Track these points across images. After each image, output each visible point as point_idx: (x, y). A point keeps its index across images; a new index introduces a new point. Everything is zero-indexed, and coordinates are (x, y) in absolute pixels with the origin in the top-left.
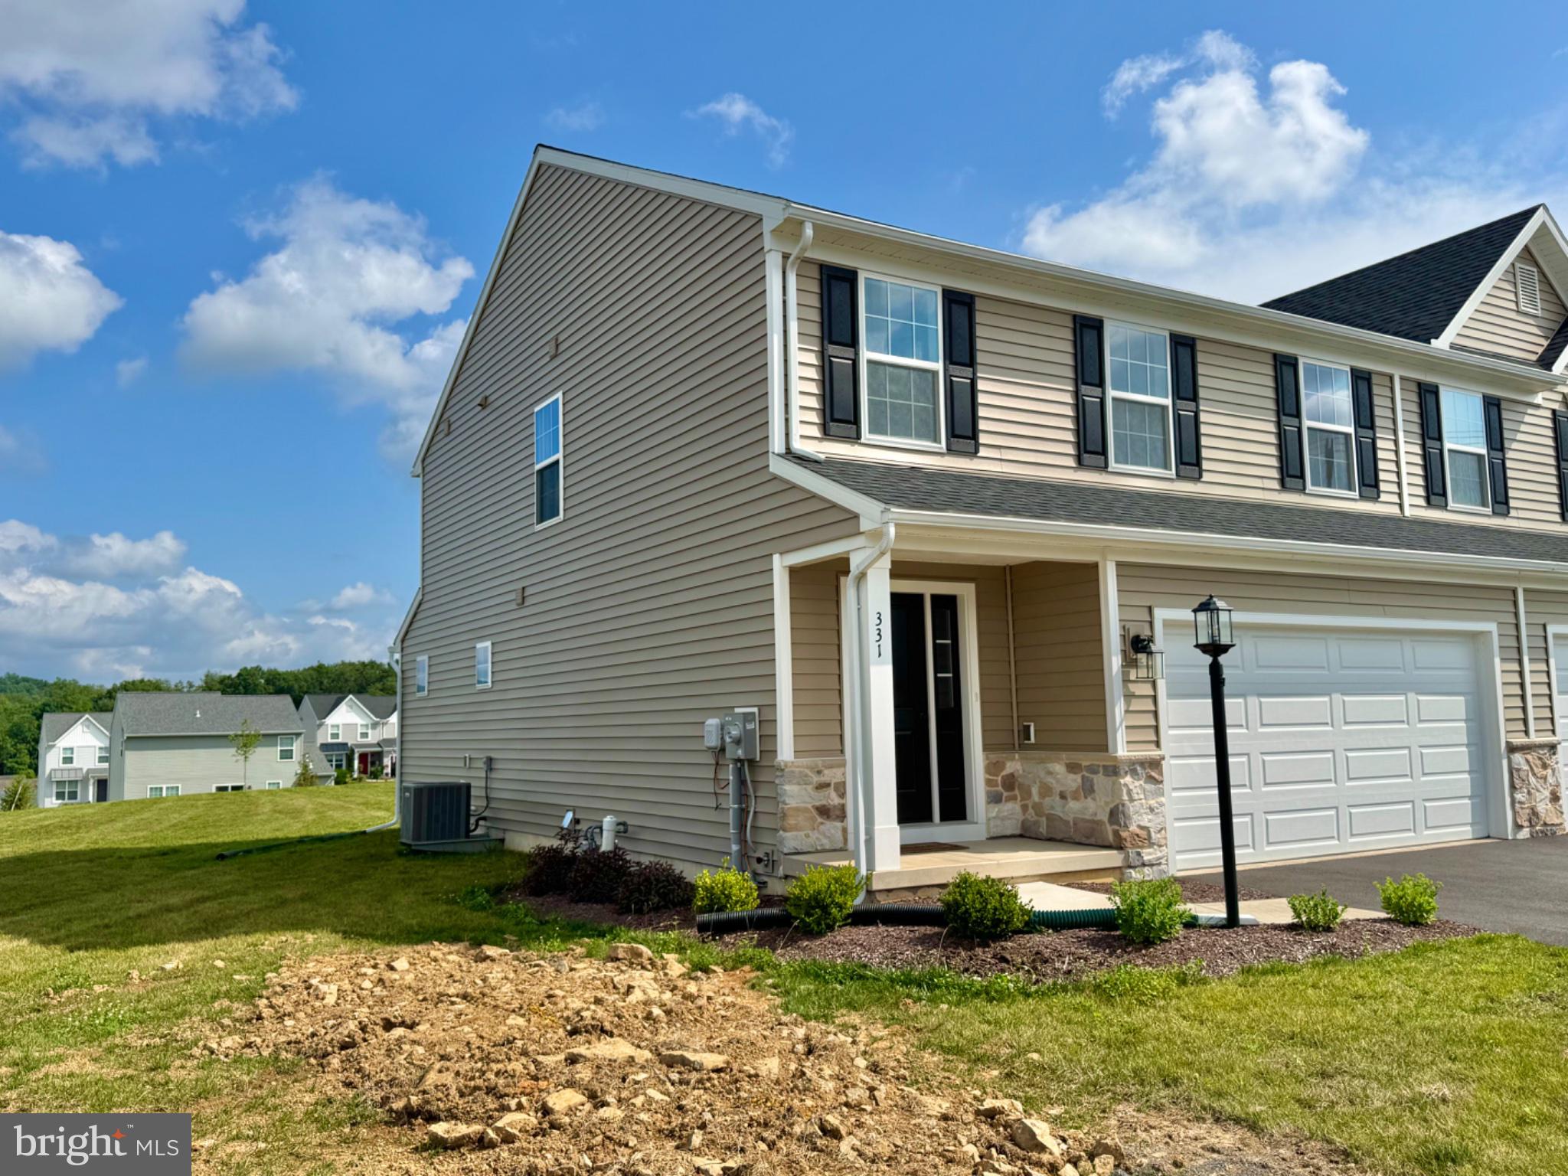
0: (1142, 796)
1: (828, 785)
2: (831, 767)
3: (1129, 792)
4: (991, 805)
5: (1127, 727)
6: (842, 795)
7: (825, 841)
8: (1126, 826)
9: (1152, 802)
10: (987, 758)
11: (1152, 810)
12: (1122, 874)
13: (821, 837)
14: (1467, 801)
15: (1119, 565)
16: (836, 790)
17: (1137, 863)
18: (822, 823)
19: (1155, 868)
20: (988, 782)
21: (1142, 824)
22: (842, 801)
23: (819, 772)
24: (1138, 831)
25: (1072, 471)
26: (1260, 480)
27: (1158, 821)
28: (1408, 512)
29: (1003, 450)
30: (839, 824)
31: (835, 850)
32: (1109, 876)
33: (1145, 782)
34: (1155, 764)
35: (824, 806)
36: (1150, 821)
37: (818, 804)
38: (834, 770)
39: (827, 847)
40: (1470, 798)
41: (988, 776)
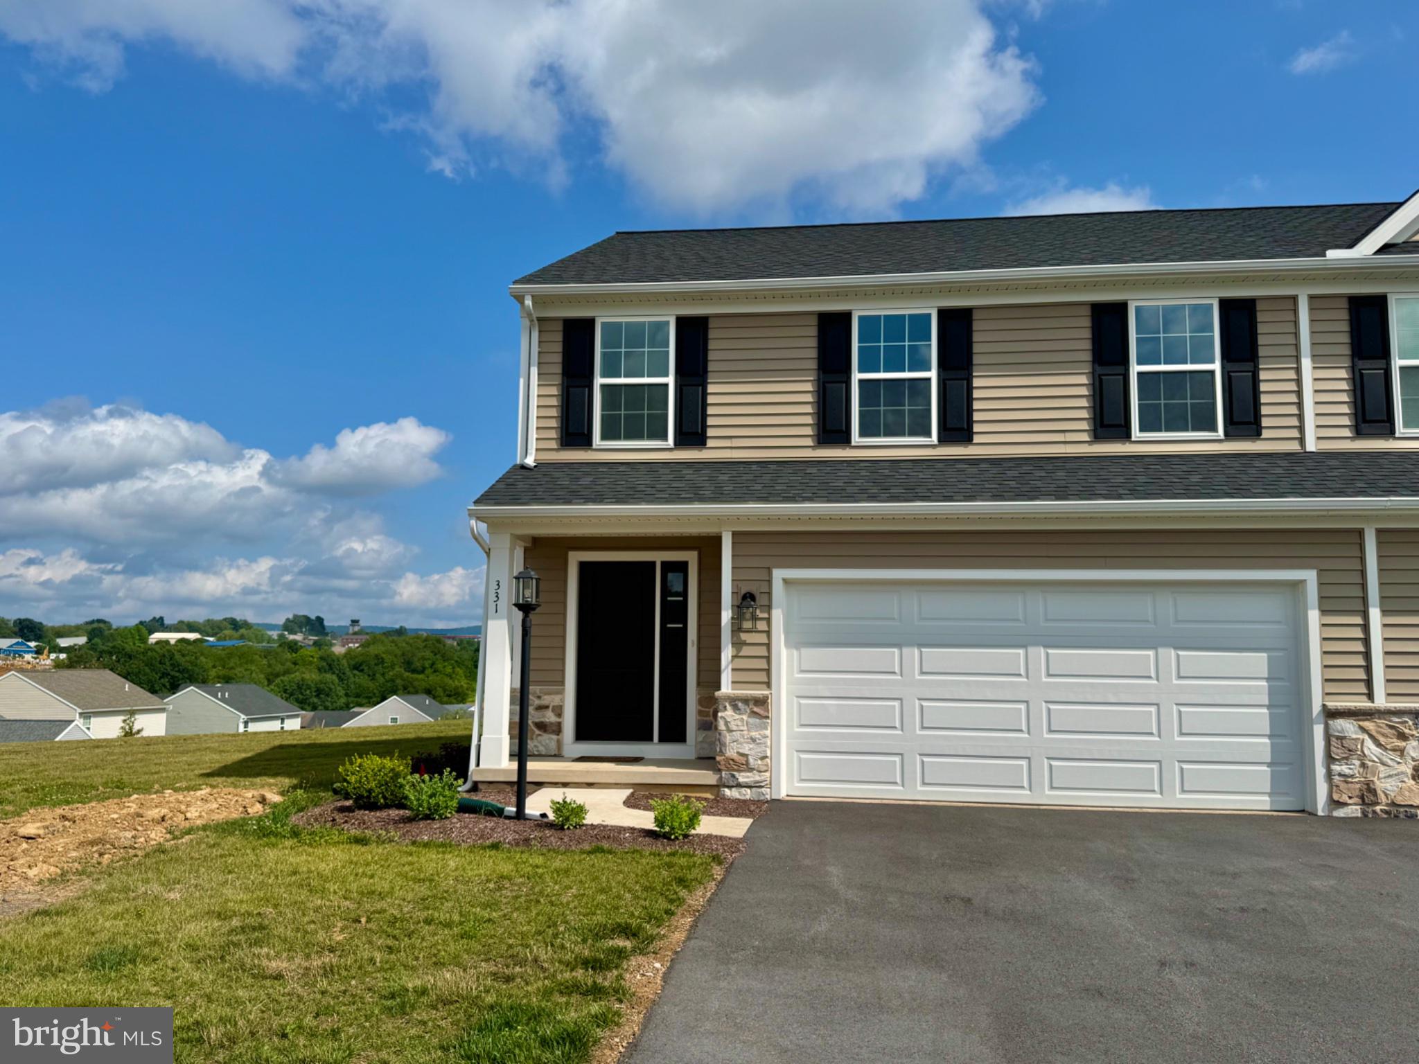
0: (745, 728)
1: (547, 707)
2: (549, 694)
3: (727, 723)
4: (701, 731)
5: (733, 670)
6: (559, 715)
7: (541, 748)
8: (721, 752)
9: (754, 734)
10: (699, 694)
11: (753, 740)
12: (719, 791)
13: (538, 745)
14: (1265, 768)
15: (734, 534)
16: (553, 711)
17: (731, 783)
18: (540, 735)
19: (754, 790)
20: (700, 713)
21: (741, 751)
22: (558, 720)
23: (539, 697)
24: (735, 756)
25: (810, 450)
26: (1062, 435)
27: (759, 750)
28: (1311, 446)
29: (733, 440)
30: (554, 737)
31: (551, 756)
32: (706, 792)
33: (749, 717)
34: (762, 702)
35: (542, 722)
36: (750, 750)
37: (537, 720)
38: (553, 696)
39: (543, 753)
40: (1269, 765)
41: (700, 708)
